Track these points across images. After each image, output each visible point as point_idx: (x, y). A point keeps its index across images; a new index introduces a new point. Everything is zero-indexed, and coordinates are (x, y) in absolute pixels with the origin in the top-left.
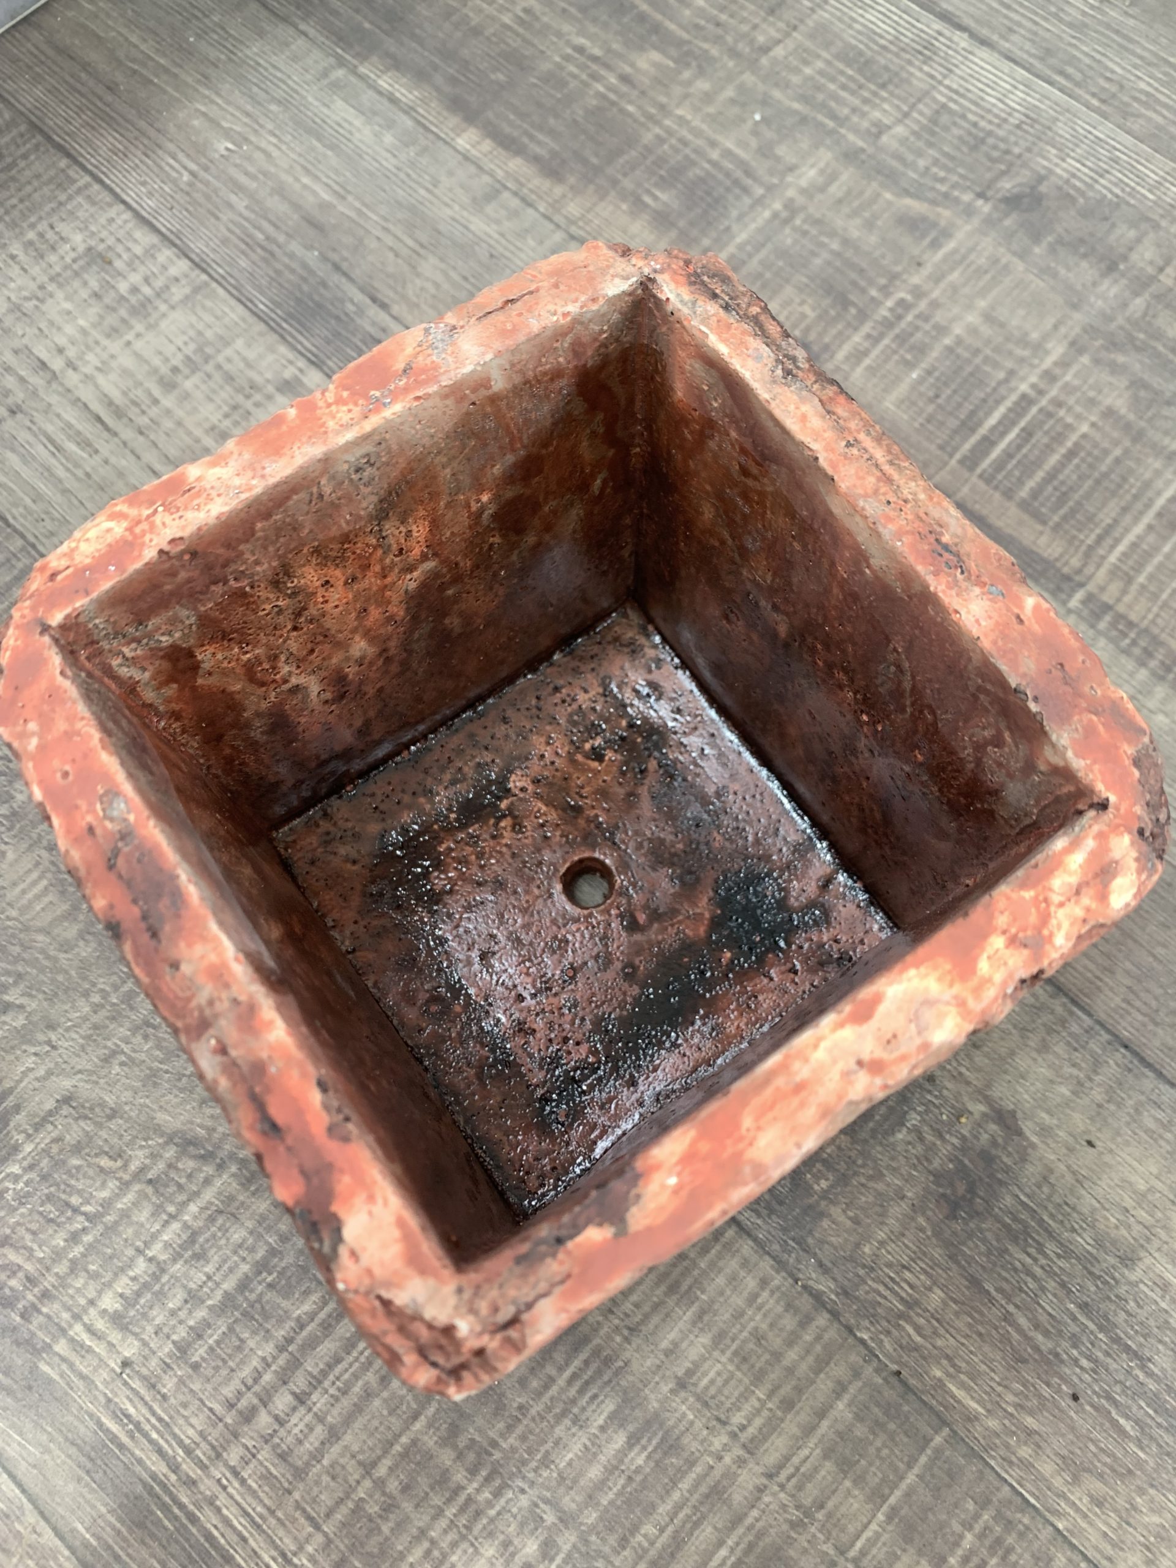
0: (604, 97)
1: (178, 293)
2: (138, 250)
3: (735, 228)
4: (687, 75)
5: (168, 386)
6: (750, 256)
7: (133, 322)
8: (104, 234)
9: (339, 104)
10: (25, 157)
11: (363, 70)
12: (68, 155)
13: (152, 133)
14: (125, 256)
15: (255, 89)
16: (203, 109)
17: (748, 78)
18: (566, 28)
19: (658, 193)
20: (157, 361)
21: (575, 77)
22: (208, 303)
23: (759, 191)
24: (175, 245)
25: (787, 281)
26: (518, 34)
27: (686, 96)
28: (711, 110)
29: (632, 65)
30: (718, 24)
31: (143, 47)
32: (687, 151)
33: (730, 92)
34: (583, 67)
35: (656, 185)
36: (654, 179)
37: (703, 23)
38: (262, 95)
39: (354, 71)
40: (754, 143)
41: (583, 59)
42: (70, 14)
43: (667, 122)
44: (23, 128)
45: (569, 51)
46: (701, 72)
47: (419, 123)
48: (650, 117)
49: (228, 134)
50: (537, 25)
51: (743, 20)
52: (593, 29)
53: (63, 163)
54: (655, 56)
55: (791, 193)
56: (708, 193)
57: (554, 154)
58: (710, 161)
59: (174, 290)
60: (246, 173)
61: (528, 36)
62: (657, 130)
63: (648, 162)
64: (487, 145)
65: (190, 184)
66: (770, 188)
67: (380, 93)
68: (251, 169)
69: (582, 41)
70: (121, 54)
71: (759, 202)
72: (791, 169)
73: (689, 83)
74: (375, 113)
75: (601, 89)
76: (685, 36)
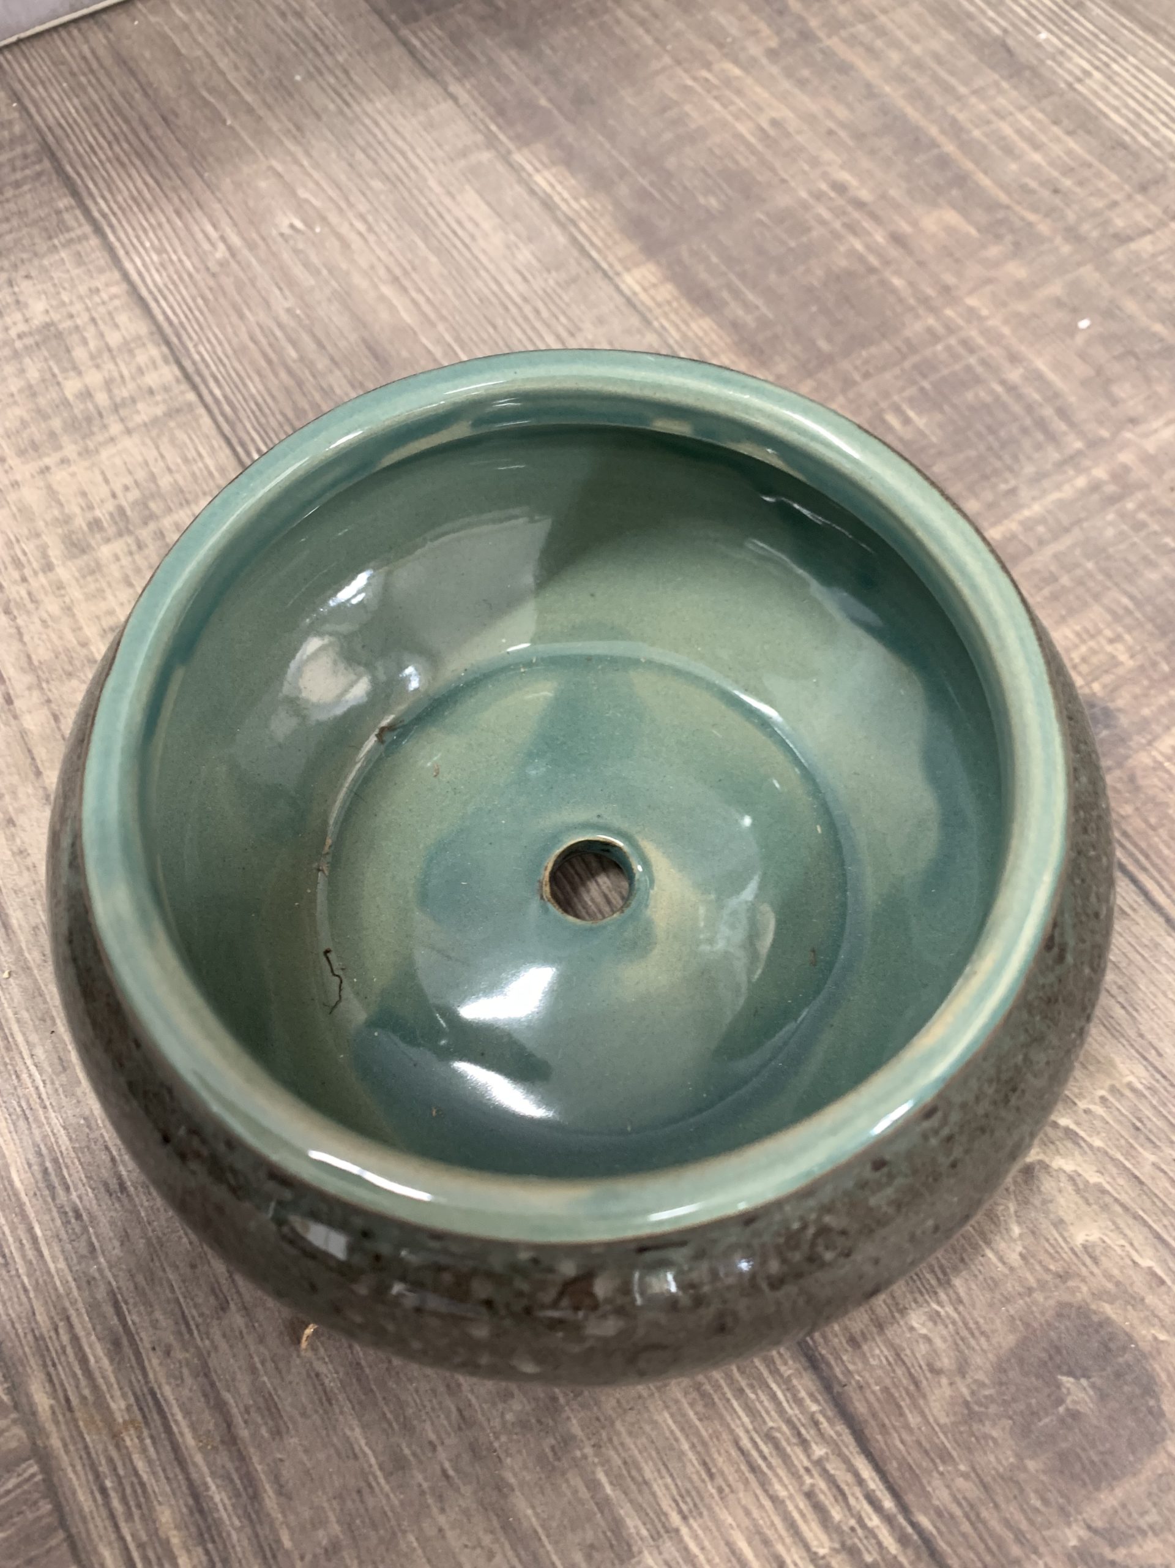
0: (861, 259)
1: (145, 411)
2: (114, 339)
3: (1024, 493)
4: (994, 251)
5: (76, 547)
6: (1041, 542)
7: (65, 440)
8: (78, 307)
9: (470, 196)
10: (17, 185)
11: (518, 158)
12: (75, 193)
13: (198, 185)
14: (92, 345)
15: (360, 156)
16: (280, 168)
17: (1089, 274)
18: (828, 155)
19: (911, 414)
20: (74, 507)
21: (823, 222)
22: (181, 435)
23: (1078, 445)
24: (168, 343)
25: (1097, 597)
26: (753, 151)
27: (989, 281)
28: (1022, 307)
29: (914, 223)
30: (1056, 191)
31: (231, 76)
32: (972, 360)
33: (1056, 288)
34: (838, 212)
35: (911, 401)
36: (912, 391)
37: (1033, 184)
38: (369, 165)
39: (506, 158)
40: (1082, 370)
41: (840, 202)
42: (153, 19)
43: (949, 312)
44: (31, 148)
45: (824, 186)
46: (1018, 250)
47: (574, 240)
48: (925, 301)
49: (301, 207)
50: (786, 145)
51: (1098, 193)
52: (865, 163)
53: (65, 202)
54: (951, 217)
55: (1126, 457)
56: (991, 430)
57: (763, 323)
58: (1003, 382)
59: (140, 406)
60: (307, 265)
61: (769, 156)
62: (931, 321)
63: (907, 365)
64: (667, 291)
65: (222, 264)
66: (1094, 444)
67: (532, 192)
68: (314, 259)
69: (845, 176)
70: (198, 79)
71: (1072, 460)
72: (1133, 421)
73: (997, 264)
74: (516, 217)
75: (859, 246)
76: (1003, 198)
